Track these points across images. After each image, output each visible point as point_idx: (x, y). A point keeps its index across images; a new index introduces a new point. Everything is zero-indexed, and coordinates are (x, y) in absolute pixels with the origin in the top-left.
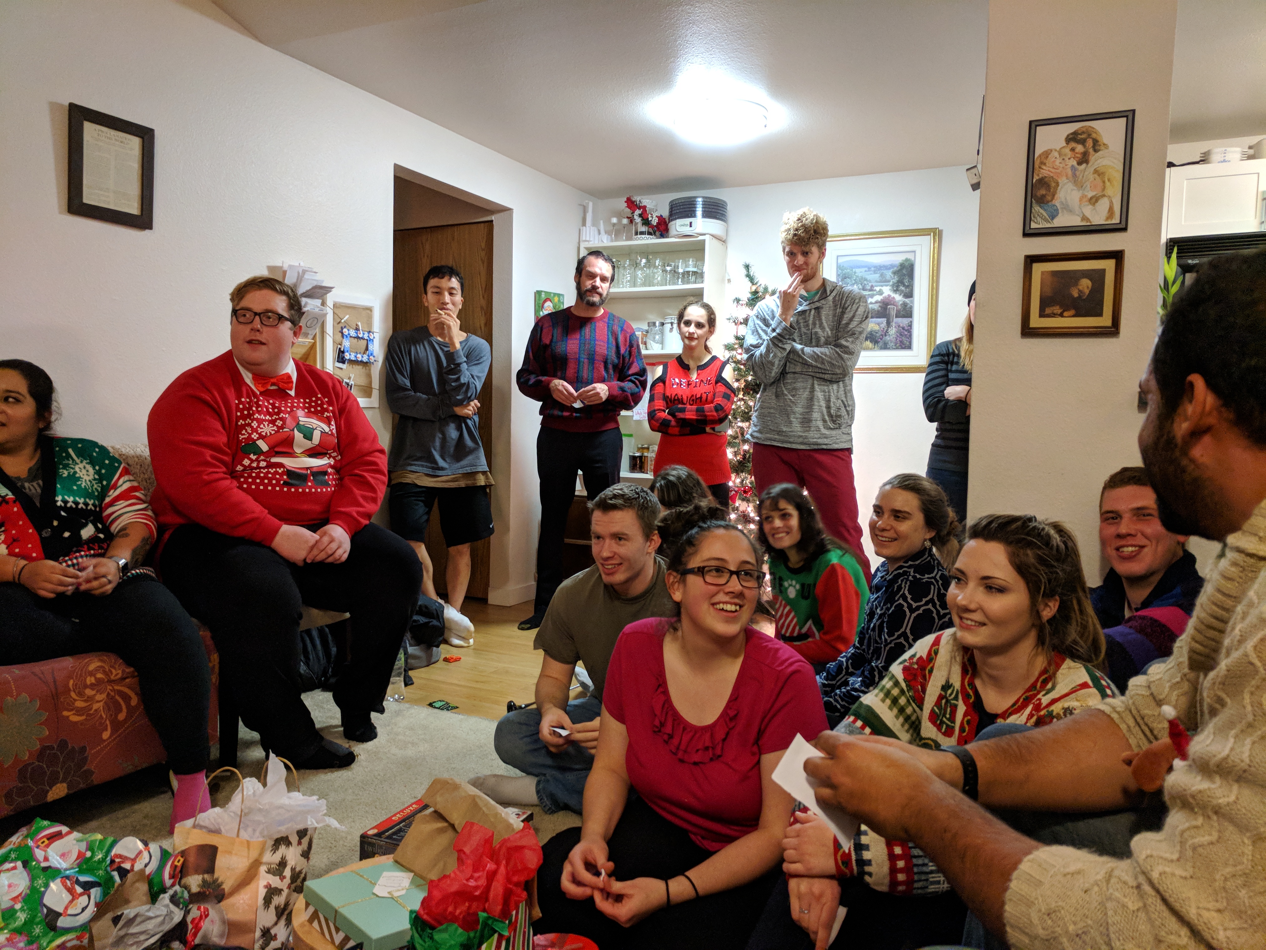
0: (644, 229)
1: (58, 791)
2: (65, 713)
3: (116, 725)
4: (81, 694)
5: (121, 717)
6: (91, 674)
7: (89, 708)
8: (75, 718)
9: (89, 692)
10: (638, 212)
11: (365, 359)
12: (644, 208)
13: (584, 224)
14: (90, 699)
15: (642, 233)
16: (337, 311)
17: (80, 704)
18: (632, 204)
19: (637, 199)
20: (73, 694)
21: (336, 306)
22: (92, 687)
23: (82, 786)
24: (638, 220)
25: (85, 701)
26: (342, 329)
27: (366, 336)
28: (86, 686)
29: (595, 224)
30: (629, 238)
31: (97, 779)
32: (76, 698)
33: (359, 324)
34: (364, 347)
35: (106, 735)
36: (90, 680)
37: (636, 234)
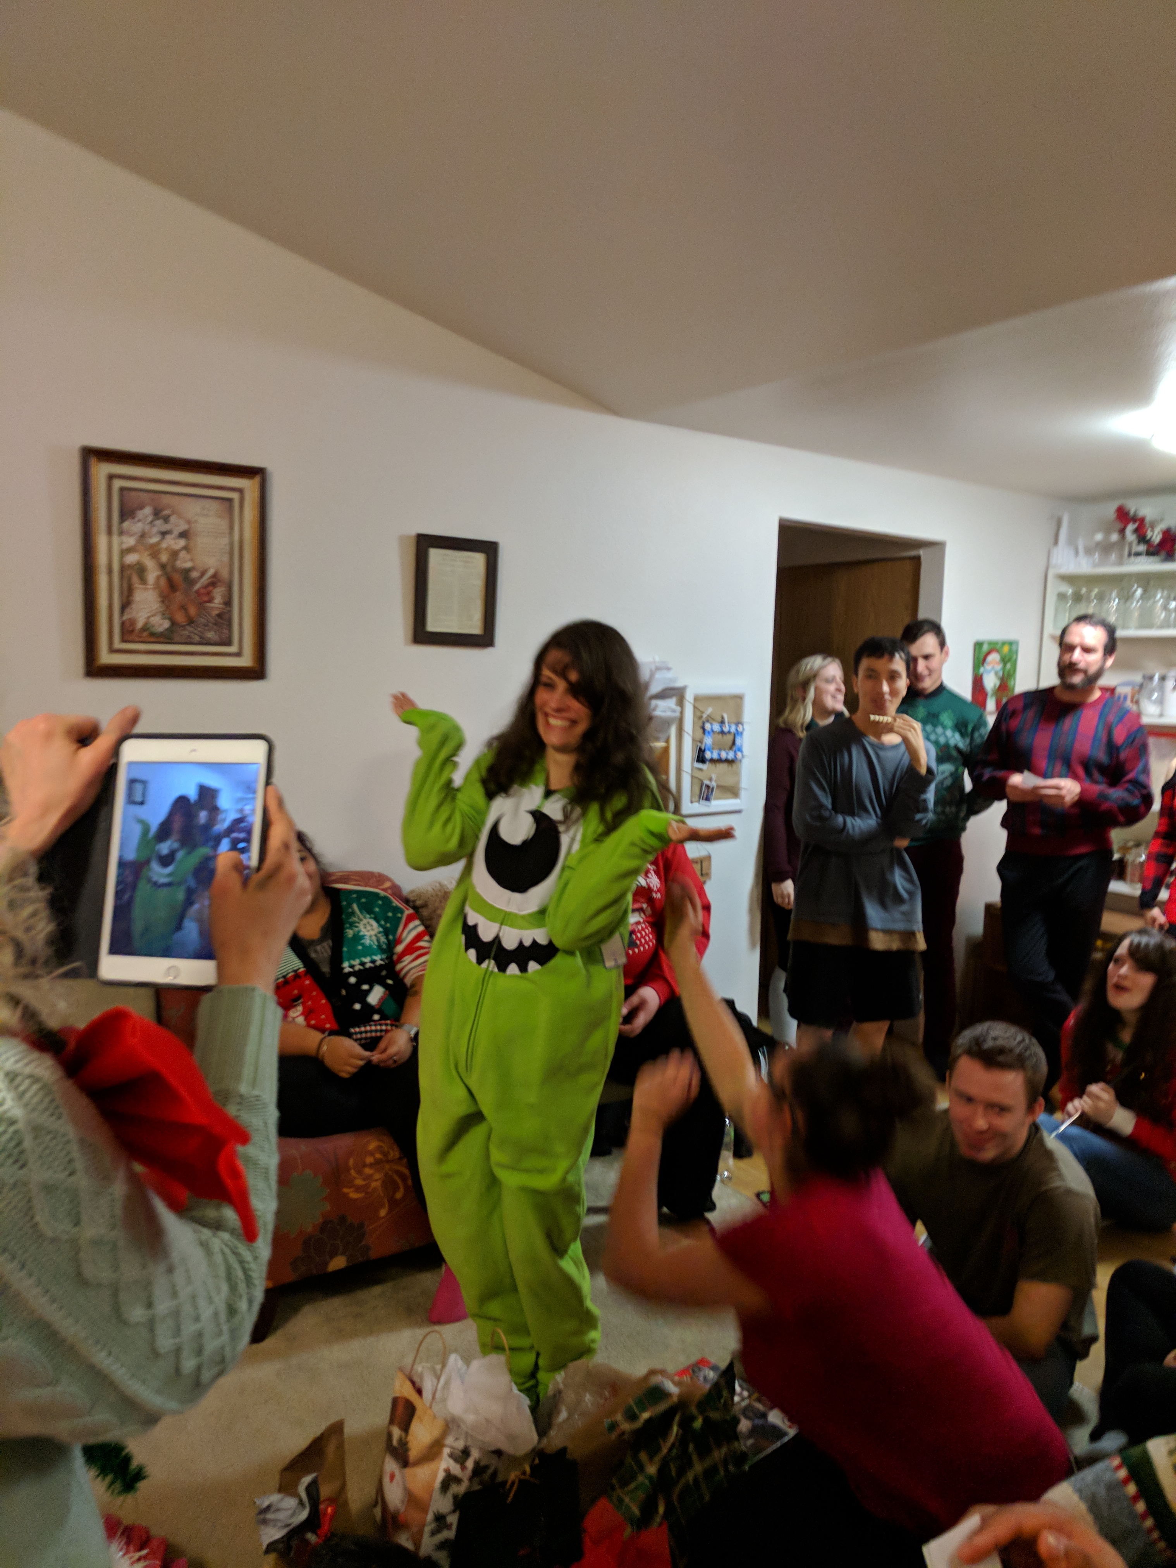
0: (1142, 548)
1: (338, 1263)
2: (345, 1190)
3: (393, 1203)
4: (359, 1172)
5: (399, 1195)
6: (372, 1154)
7: (367, 1186)
8: (354, 1195)
9: (368, 1171)
10: (1131, 527)
11: (731, 756)
12: (1142, 521)
13: (1056, 542)
14: (369, 1177)
15: (1138, 554)
16: (698, 705)
17: (359, 1182)
18: (1123, 516)
19: (1133, 506)
20: (353, 1172)
21: (697, 699)
22: (371, 1165)
23: (360, 1259)
24: (1130, 536)
25: (364, 1180)
26: (704, 724)
27: (733, 730)
28: (365, 1166)
29: (1072, 542)
30: (1120, 563)
31: (373, 1254)
32: (356, 1176)
33: (726, 716)
34: (731, 742)
35: (383, 1213)
36: (369, 1160)
37: (1130, 555)
